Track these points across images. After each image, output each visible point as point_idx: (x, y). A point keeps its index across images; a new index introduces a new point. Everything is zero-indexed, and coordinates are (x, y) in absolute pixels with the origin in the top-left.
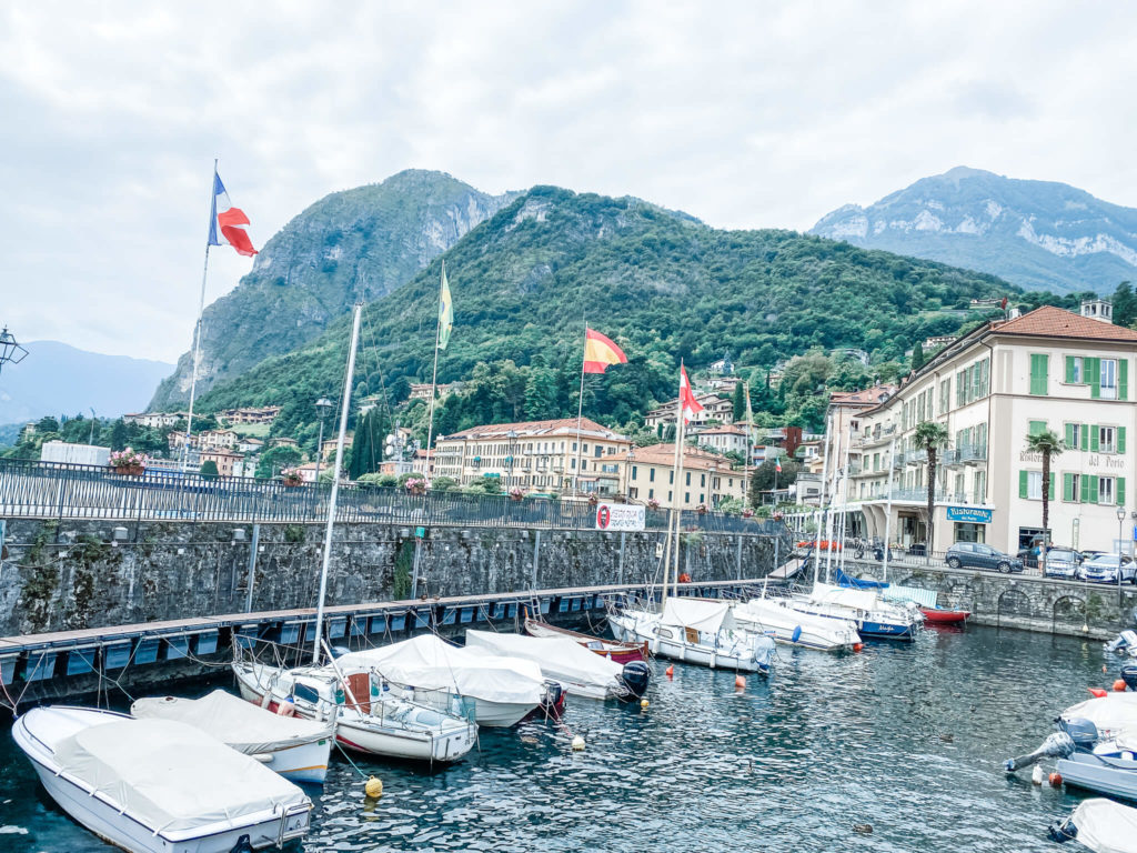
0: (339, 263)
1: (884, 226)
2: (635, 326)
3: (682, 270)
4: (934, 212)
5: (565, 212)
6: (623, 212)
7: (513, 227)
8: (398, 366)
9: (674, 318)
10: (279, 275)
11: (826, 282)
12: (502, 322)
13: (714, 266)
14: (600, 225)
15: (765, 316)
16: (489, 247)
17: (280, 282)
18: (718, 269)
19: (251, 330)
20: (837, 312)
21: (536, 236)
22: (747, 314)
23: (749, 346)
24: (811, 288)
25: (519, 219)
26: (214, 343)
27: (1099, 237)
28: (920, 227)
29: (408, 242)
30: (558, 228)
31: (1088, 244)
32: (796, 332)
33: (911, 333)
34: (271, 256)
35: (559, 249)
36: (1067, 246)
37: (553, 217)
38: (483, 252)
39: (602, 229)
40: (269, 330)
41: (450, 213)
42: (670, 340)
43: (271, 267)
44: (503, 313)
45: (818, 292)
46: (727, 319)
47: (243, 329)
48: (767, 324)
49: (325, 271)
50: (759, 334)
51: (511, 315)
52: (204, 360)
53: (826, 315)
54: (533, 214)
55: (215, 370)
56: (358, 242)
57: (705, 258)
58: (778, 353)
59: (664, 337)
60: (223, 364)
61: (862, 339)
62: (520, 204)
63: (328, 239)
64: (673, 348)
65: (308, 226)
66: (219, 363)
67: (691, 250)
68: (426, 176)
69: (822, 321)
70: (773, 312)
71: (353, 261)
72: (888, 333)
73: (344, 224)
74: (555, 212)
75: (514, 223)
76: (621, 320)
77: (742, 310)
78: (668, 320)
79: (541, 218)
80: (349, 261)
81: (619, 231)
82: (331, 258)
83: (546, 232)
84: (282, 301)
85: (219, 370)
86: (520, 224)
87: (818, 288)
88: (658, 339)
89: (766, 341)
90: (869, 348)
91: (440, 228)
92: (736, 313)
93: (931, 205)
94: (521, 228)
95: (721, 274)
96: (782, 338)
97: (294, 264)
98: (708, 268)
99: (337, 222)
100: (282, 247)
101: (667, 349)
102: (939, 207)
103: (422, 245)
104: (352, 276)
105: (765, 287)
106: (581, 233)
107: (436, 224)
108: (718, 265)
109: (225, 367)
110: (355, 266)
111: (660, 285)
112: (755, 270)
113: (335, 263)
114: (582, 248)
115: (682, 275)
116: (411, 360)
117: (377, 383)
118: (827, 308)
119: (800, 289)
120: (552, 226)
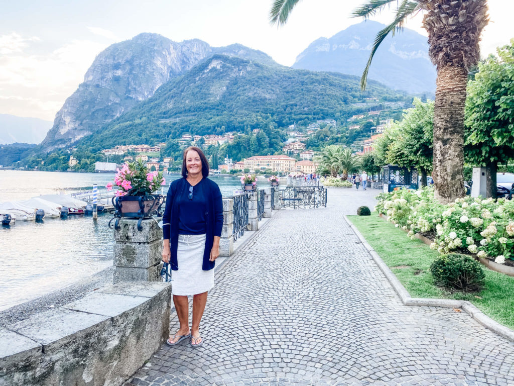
0: (121, 77)
1: (336, 47)
2: (262, 112)
3: (273, 88)
4: (356, 41)
5: (228, 65)
6: (248, 64)
7: (208, 70)
8: (181, 128)
9: (274, 109)
10: (96, 83)
11: (322, 94)
12: (214, 111)
13: (283, 87)
14: (241, 70)
15: (304, 108)
16: (199, 78)
17: (98, 86)
18: (285, 88)
19: (90, 107)
20: (325, 107)
21: (218, 75)
22: (298, 107)
23: (301, 119)
24: (317, 97)
25: (210, 67)
26: (74, 114)
27: (420, 51)
28: (351, 47)
29: (149, 67)
30: (226, 71)
31: (415, 54)
32: (314, 114)
33: (349, 114)
34: (92, 75)
35: (228, 80)
36: (407, 55)
37: (223, 66)
38: (197, 80)
39: (241, 72)
40: (97, 107)
41: (164, 53)
42: (275, 117)
43: (93, 80)
44: (214, 107)
45: (320, 98)
46: (292, 109)
47: (86, 107)
48: (305, 111)
49: (115, 80)
50: (303, 115)
51: (216, 108)
52: (71, 121)
53: (322, 108)
54: (215, 66)
55: (77, 125)
56: (128, 68)
57: (279, 83)
58: (309, 122)
59: (272, 116)
60: (80, 122)
61: (334, 116)
62: (209, 61)
63: (115, 66)
64: (276, 120)
65: (106, 61)
66: (78, 122)
67: (274, 80)
68: (151, 36)
69: (322, 110)
70: (306, 107)
71: (127, 76)
72: (342, 114)
73: (121, 60)
74: (224, 65)
75: (208, 69)
76: (257, 110)
77: (296, 105)
78: (272, 110)
79: (218, 67)
80: (125, 76)
81: (248, 72)
82: (117, 75)
83: (221, 73)
84: (101, 94)
85: (79, 125)
86: (211, 70)
87: (319, 97)
88: (270, 117)
89: (306, 118)
90: (336, 120)
91: (161, 59)
92: (295, 107)
93: (355, 37)
94: (211, 71)
95: (285, 90)
96: (310, 116)
97: (102, 78)
98: (281, 87)
99: (118, 59)
100: (97, 71)
101: (274, 121)
102: (359, 38)
103: (154, 68)
104: (127, 82)
105: (302, 96)
106: (234, 73)
107: (159, 58)
108: (285, 86)
109: (81, 124)
110: (128, 78)
111: (268, 96)
112: (298, 89)
113: (119, 77)
114: (236, 79)
115: (273, 91)
116: (186, 126)
117: (175, 135)
118: (323, 105)
119: (314, 98)
120: (223, 70)
